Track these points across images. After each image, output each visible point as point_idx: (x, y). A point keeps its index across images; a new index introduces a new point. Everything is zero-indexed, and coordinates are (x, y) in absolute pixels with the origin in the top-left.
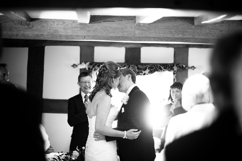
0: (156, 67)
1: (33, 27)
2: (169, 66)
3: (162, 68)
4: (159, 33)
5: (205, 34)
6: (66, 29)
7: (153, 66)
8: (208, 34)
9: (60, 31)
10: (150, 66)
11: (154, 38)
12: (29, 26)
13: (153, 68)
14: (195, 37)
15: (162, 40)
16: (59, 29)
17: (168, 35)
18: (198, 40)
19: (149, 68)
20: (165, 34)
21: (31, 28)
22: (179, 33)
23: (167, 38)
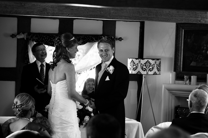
0: (88, 38)
1: (25, 5)
2: (100, 37)
3: (94, 39)
4: (129, 13)
5: (165, 14)
6: (53, 8)
7: (85, 37)
8: (168, 14)
9: (48, 9)
10: (83, 37)
11: (125, 17)
12: (21, 4)
13: (86, 39)
14: (158, 17)
15: (131, 18)
16: (47, 8)
17: (137, 14)
18: (159, 19)
19: (82, 39)
20: (134, 13)
21: (23, 6)
22: (146, 13)
23: (136, 17)
